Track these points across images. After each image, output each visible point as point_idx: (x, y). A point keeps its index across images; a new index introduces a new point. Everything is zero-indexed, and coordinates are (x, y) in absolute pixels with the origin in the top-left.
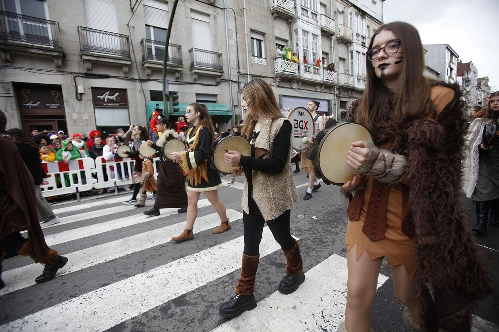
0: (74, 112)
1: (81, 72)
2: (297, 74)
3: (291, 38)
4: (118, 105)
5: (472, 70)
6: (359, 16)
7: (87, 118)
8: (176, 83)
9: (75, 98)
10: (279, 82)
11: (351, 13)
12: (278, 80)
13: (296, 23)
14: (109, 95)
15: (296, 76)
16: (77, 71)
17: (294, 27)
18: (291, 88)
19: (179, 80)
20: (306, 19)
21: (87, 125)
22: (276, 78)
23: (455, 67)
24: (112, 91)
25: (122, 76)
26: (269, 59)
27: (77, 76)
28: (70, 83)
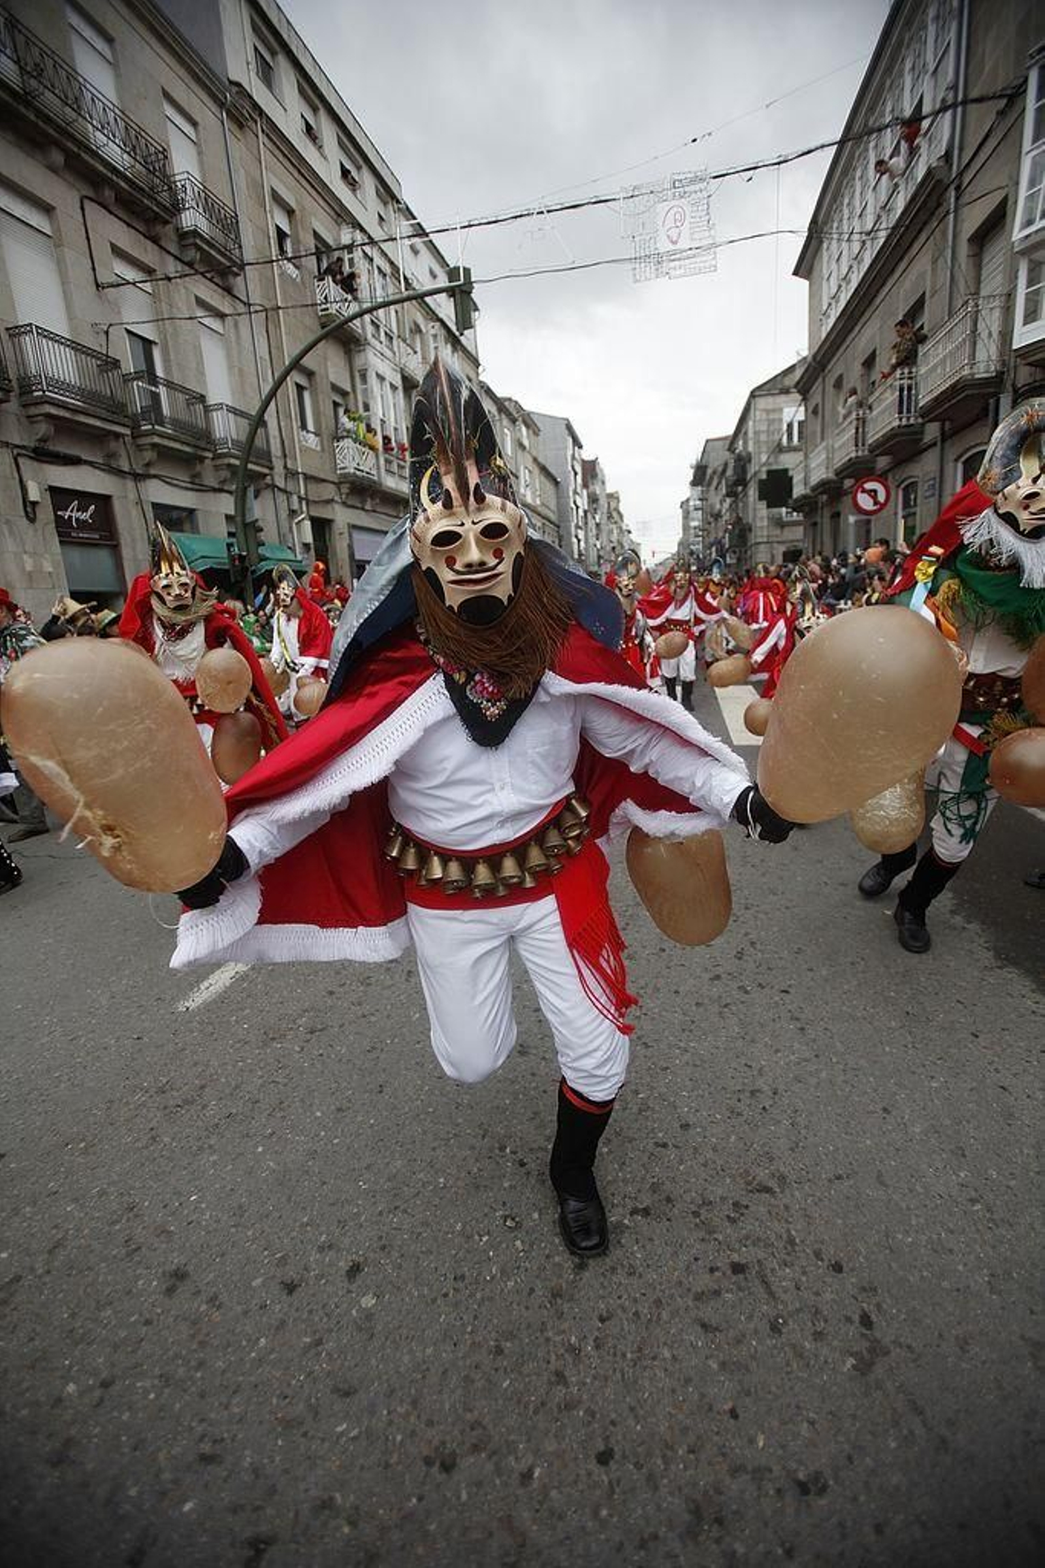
0: (25, 552)
1: (25, 443)
2: (376, 478)
3: (354, 390)
4: (97, 537)
5: (600, 476)
6: (449, 346)
7: (50, 569)
8: (189, 486)
9: (23, 513)
10: (348, 494)
11: (435, 336)
12: (345, 489)
13: (362, 354)
14: (78, 511)
15: (374, 482)
16: (17, 442)
17: (359, 362)
18: (363, 509)
19: (197, 481)
20: (378, 346)
21: (54, 587)
22: (341, 483)
23: (579, 469)
24: (85, 498)
25: (101, 461)
26: (325, 437)
27: (19, 454)
28: (8, 471)
